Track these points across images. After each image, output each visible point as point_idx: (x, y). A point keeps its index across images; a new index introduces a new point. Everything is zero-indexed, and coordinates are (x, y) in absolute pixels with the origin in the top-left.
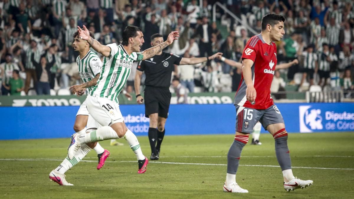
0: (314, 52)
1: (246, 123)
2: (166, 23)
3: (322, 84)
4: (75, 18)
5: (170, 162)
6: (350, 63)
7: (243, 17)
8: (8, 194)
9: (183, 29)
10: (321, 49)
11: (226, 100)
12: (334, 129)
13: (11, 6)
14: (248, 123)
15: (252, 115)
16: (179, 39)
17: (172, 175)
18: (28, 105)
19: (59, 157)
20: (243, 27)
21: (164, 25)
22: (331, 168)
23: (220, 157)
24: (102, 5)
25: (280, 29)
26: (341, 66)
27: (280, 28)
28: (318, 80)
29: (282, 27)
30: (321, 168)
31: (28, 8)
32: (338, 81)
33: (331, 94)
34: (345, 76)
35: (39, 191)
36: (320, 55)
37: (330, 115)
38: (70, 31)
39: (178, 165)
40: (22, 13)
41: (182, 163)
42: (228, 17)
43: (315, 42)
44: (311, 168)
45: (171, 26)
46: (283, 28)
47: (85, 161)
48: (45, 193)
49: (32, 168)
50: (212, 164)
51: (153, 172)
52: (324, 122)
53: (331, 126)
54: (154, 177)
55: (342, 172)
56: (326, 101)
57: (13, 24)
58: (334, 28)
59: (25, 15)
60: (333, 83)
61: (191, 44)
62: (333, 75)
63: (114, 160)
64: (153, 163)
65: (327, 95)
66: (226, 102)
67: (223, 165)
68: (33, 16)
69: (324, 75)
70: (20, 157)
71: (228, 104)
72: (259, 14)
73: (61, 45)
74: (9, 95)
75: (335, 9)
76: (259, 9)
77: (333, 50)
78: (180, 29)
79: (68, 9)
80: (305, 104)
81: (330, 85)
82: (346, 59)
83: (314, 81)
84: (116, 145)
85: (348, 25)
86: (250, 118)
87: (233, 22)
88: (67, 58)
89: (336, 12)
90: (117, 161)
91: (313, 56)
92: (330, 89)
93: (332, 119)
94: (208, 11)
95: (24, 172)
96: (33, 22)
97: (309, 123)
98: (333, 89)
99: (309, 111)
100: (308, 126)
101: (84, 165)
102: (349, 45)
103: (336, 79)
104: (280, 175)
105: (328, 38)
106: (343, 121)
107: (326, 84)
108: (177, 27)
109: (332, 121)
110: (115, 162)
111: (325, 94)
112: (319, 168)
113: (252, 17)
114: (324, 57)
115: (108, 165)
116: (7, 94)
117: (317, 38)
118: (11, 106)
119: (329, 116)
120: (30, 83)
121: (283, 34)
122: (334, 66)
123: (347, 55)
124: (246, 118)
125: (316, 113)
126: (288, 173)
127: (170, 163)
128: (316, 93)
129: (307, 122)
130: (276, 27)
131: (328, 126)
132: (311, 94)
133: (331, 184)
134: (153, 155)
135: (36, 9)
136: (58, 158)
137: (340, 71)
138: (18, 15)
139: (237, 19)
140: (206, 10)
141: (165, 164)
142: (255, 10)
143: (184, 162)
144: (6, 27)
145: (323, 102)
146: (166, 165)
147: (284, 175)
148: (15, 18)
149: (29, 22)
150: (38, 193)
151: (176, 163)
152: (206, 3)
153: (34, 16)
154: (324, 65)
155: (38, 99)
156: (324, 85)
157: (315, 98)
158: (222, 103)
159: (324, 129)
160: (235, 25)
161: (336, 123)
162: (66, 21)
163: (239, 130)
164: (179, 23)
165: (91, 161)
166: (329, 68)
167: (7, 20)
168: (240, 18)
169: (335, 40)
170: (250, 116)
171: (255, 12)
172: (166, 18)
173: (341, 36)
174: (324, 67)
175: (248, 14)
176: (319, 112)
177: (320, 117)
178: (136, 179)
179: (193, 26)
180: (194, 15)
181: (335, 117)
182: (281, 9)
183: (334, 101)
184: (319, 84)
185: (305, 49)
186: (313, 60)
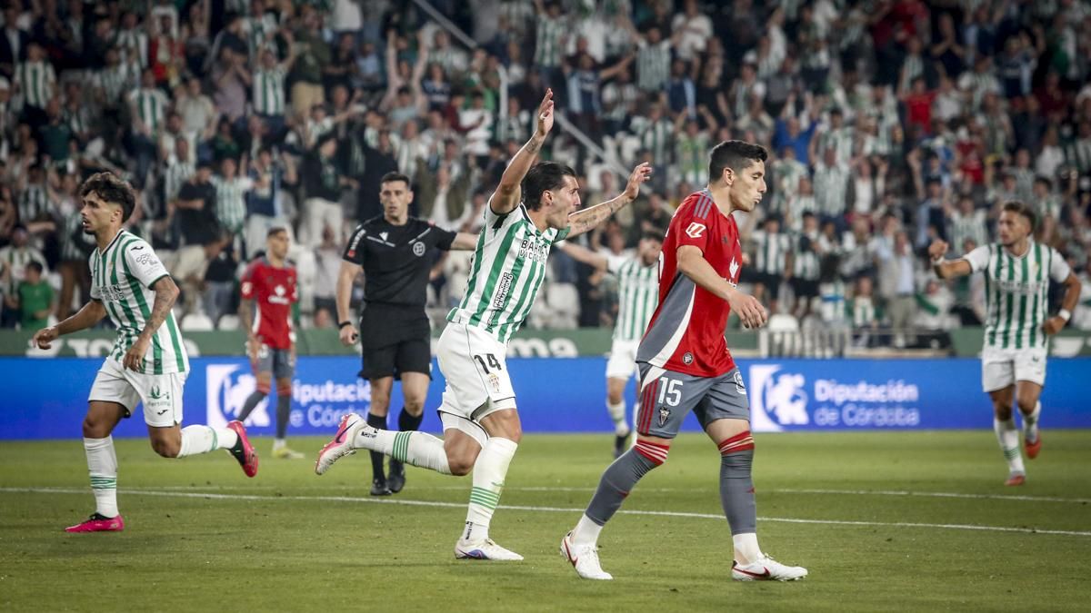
0: (781, 231)
1: (662, 412)
2: (414, 154)
3: (800, 312)
4: (191, 137)
5: (420, 500)
6: (870, 261)
7: (608, 141)
8: (10, 576)
9: (456, 170)
10: (797, 225)
11: (562, 349)
12: (836, 423)
13: (26, 105)
14: (667, 413)
15: (678, 393)
16: (449, 197)
17: (424, 533)
18: (66, 354)
19: (140, 486)
20: (606, 167)
21: (409, 158)
22: (818, 519)
23: (544, 489)
24: (259, 106)
25: (755, 178)
26: (847, 268)
27: (756, 176)
28: (791, 301)
29: (760, 174)
30: (792, 520)
31: (70, 113)
32: (841, 305)
33: (822, 337)
34: (857, 293)
35: (89, 570)
36: (796, 239)
37: (826, 390)
38: (178, 169)
39: (440, 509)
40: (55, 122)
41: (448, 502)
42: (572, 142)
43: (783, 208)
44: (767, 519)
45: (428, 163)
46: (762, 177)
47: (207, 495)
48: (104, 573)
49: (72, 511)
50: (522, 506)
51: (377, 526)
52: (812, 407)
53: (829, 417)
54: (378, 537)
55: (843, 530)
56: (808, 354)
57: (31, 148)
58: (833, 174)
59: (62, 128)
60: (828, 311)
61: (476, 208)
62: (828, 290)
63: (280, 495)
64: (377, 503)
65: (812, 339)
66: (560, 354)
67: (552, 509)
68: (81, 129)
69: (806, 289)
70: (44, 485)
71: (567, 360)
72: (649, 137)
73: (151, 205)
74: (18, 327)
75: (834, 126)
76: (649, 123)
77: (830, 228)
78: (450, 169)
79: (171, 113)
80: (759, 361)
81: (819, 315)
82: (860, 250)
83: (781, 305)
84: (285, 456)
85: (866, 169)
86: (673, 400)
87: (582, 154)
88: (168, 238)
89: (838, 133)
90: (287, 495)
91: (778, 241)
92: (820, 326)
93: (832, 400)
94: (520, 125)
95: (52, 521)
96: (82, 147)
97: (775, 408)
98: (827, 324)
99: (776, 378)
100: (773, 416)
101: (205, 506)
102: (866, 216)
103: (834, 299)
104: (692, 535)
105: (816, 196)
106: (858, 404)
107: (808, 311)
108: (443, 164)
109: (830, 404)
110: (281, 498)
111: (807, 336)
112: (787, 520)
113: (631, 144)
114: (806, 245)
115: (265, 507)
116: (13, 326)
117: (788, 200)
118: (23, 356)
119: (823, 391)
120: (71, 298)
121: (762, 192)
122: (830, 268)
123: (860, 241)
124: (665, 399)
125: (792, 383)
126: (747, 543)
127: (419, 503)
128: (783, 334)
129: (770, 405)
130: (746, 175)
131: (821, 417)
132: (771, 337)
133: (814, 560)
134: (377, 484)
135: (90, 111)
136: (138, 488)
137: (846, 279)
138: (44, 128)
139: (593, 149)
140: (514, 124)
141: (407, 505)
142: (637, 127)
143: (454, 501)
144: (13, 158)
145: (801, 357)
146: (408, 507)
147: (736, 545)
148: (36, 135)
149: (73, 145)
150: (85, 574)
151: (433, 504)
152: (515, 104)
153: (86, 130)
154: (806, 264)
155: (91, 339)
156: (802, 314)
157: (781, 346)
158: (552, 355)
159: (812, 425)
160: (588, 163)
161: (840, 408)
162: (168, 143)
163: (645, 428)
164: (448, 156)
165: (221, 496)
166: (818, 273)
167: (16, 141)
168: (601, 146)
169: (835, 204)
170: (673, 397)
171: (640, 131)
172: (414, 142)
173: (850, 196)
174: (805, 269)
175: (621, 135)
176: (799, 380)
177: (801, 393)
178: (333, 542)
179: (482, 161)
180: (482, 134)
181: (840, 393)
182: (702, 125)
183: (829, 353)
184: (793, 312)
185: (760, 226)
186: (780, 250)
